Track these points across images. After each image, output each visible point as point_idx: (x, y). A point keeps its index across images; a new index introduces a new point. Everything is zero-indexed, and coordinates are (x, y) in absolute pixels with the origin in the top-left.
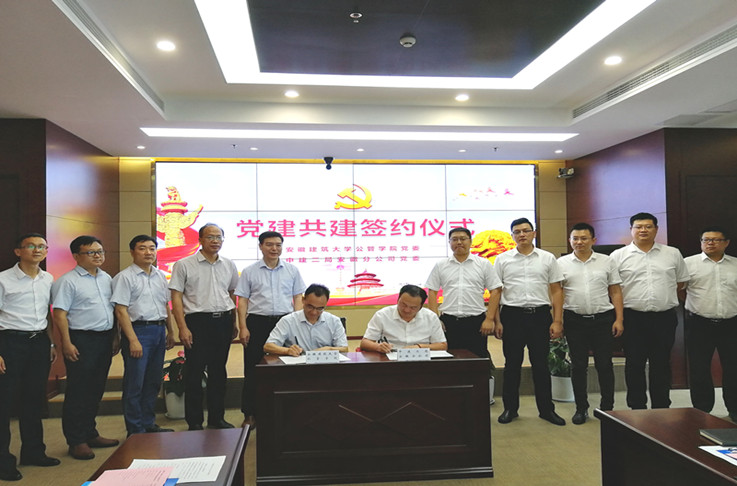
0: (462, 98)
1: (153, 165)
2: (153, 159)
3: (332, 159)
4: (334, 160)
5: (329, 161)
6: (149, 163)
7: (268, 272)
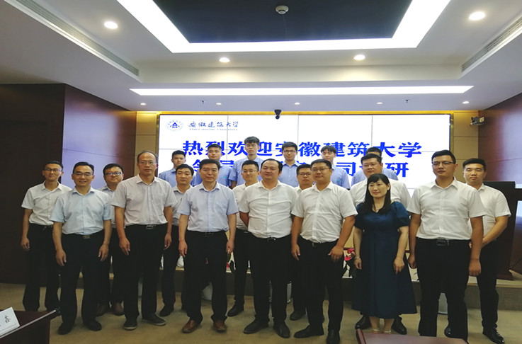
0: (360, 58)
1: (158, 117)
2: (159, 113)
3: (280, 111)
4: (282, 112)
5: (278, 113)
6: (156, 115)
7: (205, 194)
